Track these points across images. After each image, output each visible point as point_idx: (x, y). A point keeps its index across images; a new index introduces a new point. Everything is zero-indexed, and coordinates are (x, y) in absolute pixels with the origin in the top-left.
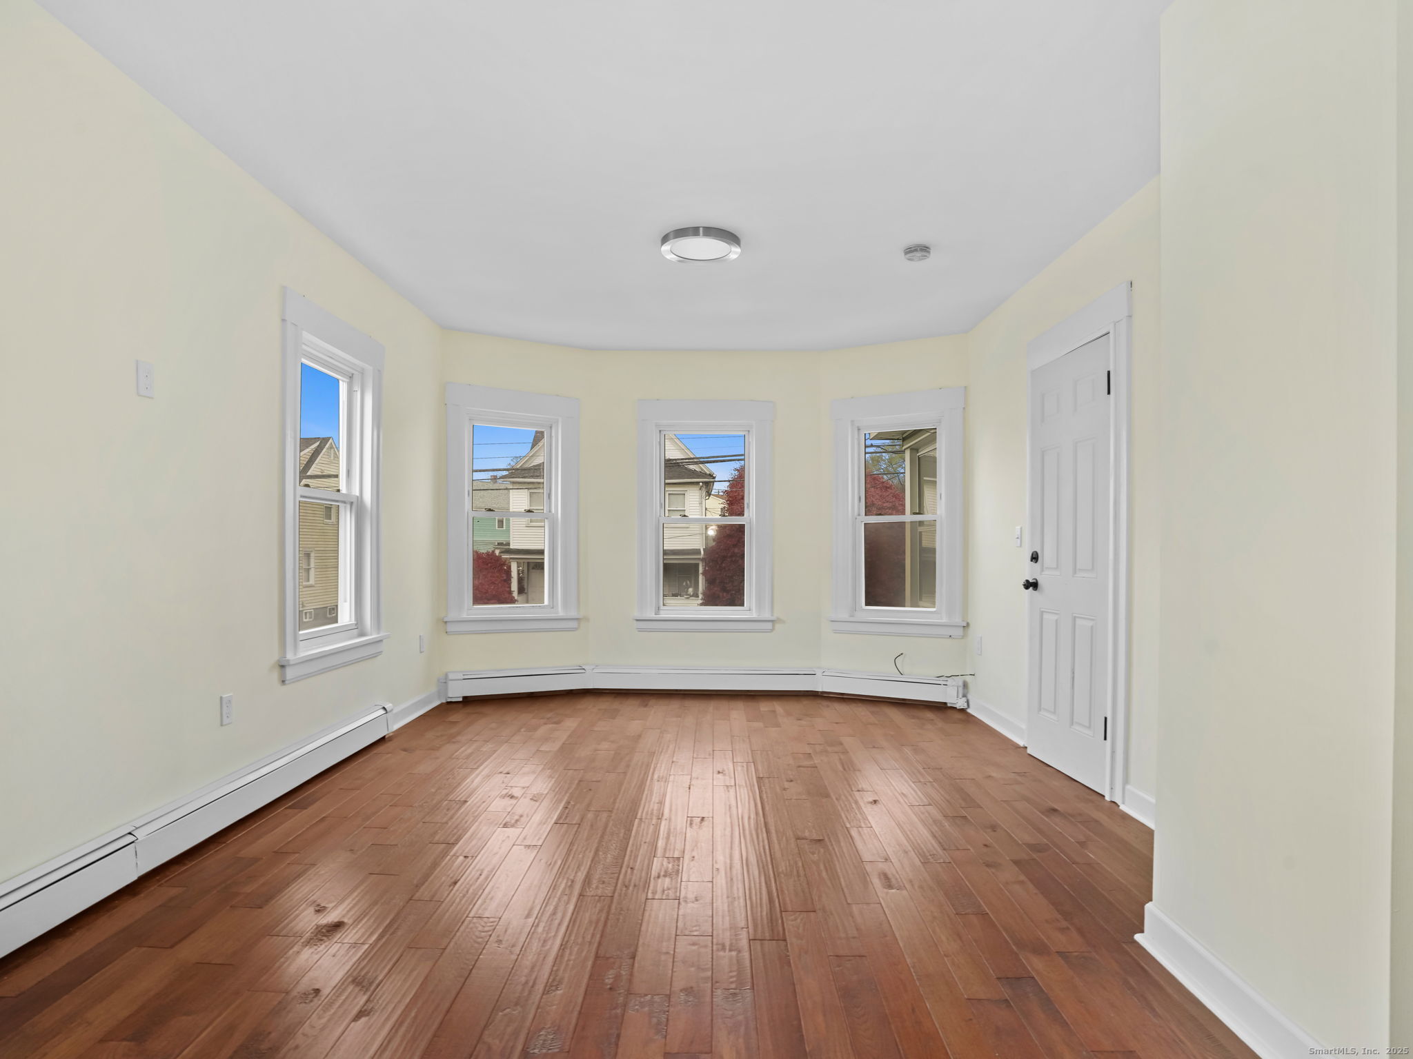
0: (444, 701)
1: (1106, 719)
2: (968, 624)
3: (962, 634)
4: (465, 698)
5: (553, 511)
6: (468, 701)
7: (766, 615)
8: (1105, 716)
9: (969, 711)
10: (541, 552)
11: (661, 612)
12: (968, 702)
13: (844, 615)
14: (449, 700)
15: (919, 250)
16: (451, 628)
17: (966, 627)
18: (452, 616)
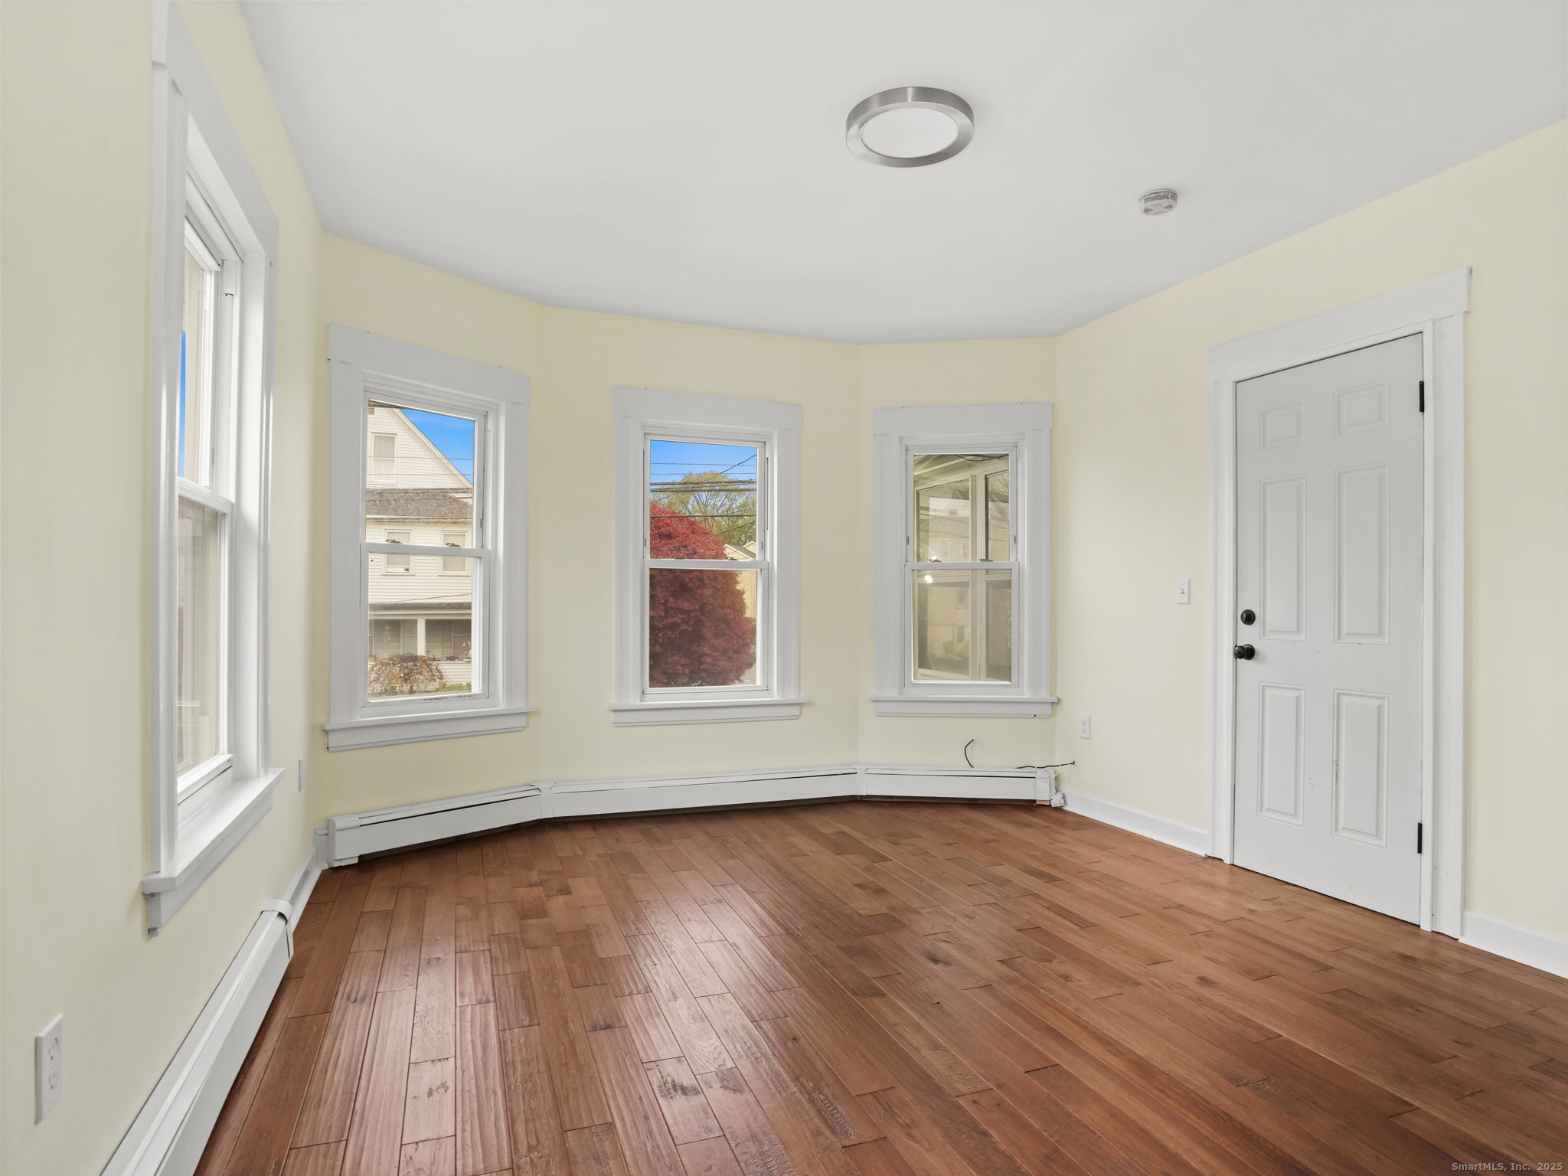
0: (326, 867)
1: (1420, 826)
2: (1059, 701)
3: (1050, 713)
4: (361, 857)
5: (489, 546)
6: (369, 863)
7: (792, 697)
8: (1420, 821)
9: (1066, 808)
10: (468, 606)
11: (647, 697)
12: (1064, 798)
13: (893, 694)
14: (336, 864)
15: (1166, 197)
16: (335, 740)
17: (1055, 704)
18: (337, 720)
